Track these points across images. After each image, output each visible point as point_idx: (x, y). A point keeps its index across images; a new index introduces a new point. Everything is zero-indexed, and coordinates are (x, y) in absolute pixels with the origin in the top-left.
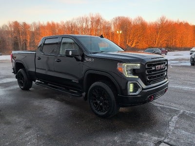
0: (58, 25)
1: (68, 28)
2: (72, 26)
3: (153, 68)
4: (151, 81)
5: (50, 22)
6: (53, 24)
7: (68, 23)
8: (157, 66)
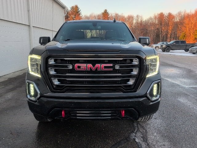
3: (70, 67)
8: (77, 65)
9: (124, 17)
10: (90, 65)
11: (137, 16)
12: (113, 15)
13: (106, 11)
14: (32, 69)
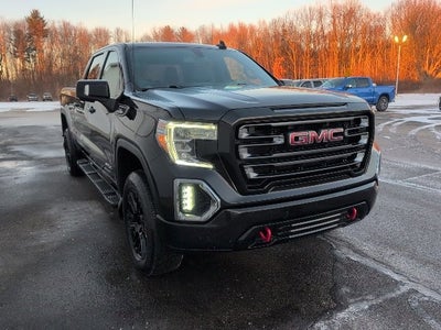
0: (252, 29)
1: (275, 36)
2: (284, 31)
3: (279, 140)
4: (270, 180)
5: (236, 25)
6: (242, 28)
7: (274, 23)
8: (292, 135)
9: (85, 31)
10: (312, 133)
11: (118, 31)
12: (57, 25)
13: (35, 14)
14: (179, 154)
